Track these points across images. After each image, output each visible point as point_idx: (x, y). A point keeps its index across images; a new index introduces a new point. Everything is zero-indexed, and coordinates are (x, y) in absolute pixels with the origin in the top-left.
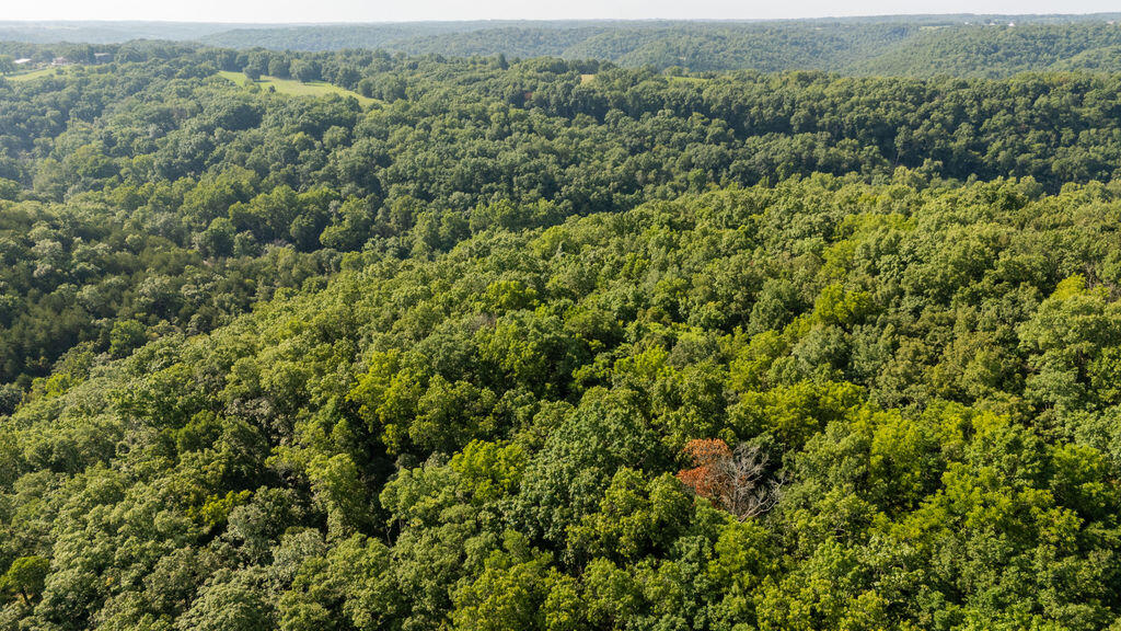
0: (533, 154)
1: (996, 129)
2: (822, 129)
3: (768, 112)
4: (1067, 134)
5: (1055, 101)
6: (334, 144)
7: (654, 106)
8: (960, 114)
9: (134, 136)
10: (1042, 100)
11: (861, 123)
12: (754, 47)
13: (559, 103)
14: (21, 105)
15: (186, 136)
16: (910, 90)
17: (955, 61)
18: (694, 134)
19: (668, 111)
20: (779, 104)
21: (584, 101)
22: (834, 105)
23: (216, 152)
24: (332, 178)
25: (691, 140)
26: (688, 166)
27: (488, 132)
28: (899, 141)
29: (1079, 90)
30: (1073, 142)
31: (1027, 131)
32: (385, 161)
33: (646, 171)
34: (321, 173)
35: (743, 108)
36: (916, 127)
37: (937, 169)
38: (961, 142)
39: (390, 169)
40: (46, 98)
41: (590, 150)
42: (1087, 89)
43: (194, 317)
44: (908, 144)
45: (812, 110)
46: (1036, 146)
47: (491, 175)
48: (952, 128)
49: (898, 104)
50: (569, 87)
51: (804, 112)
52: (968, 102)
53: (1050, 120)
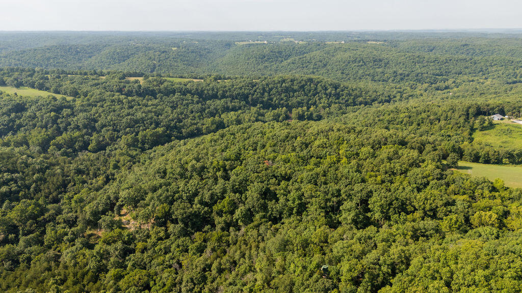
0: (146, 113)
1: (274, 94)
2: (228, 97)
3: (210, 92)
4: (291, 94)
5: (287, 85)
6: (68, 115)
8: (264, 89)
10: (284, 85)
11: (239, 94)
16: (250, 83)
17: (253, 62)
18: (190, 101)
19: (178, 94)
20: (213, 90)
22: (229, 89)
23: (18, 122)
25: (189, 103)
26: (192, 112)
27: (125, 107)
28: (250, 99)
29: (292, 81)
30: (293, 96)
31: (282, 94)
32: (96, 120)
35: (202, 91)
36: (253, 95)
37: (261, 107)
38: (266, 98)
39: (99, 123)
41: (161, 110)
42: (294, 81)
44: (252, 100)
45: (223, 91)
46: (285, 98)
47: (136, 122)
48: (263, 94)
49: (247, 88)
50: (139, 86)
51: (221, 92)
52: (265, 86)
53: (287, 90)
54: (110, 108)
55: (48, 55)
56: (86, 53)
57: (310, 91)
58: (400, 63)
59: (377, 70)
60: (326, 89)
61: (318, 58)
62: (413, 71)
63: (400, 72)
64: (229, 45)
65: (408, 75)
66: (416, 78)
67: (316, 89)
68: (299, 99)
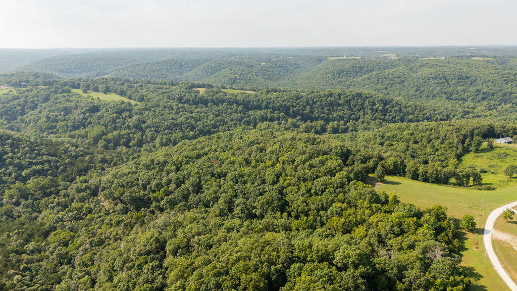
0: (187, 119)
1: (316, 107)
2: (270, 108)
3: (255, 103)
4: (335, 108)
5: (333, 99)
6: (126, 117)
7: (222, 102)
8: (308, 103)
9: (56, 116)
10: (329, 98)
11: (281, 106)
12: (263, 70)
13: (193, 100)
14: (8, 105)
15: (76, 115)
16: (295, 96)
18: (234, 110)
19: (226, 103)
20: (259, 100)
21: (201, 100)
22: (274, 101)
23: (89, 121)
24: (129, 127)
25: (233, 112)
26: (232, 120)
27: (173, 112)
28: (291, 111)
32: (144, 122)
33: (220, 122)
34: (125, 126)
35: (248, 102)
36: (295, 107)
37: (300, 119)
38: (308, 110)
39: (146, 124)
40: (16, 102)
41: (203, 117)
42: (341, 95)
43: (112, 163)
44: (293, 112)
47: (176, 125)
48: (305, 107)
49: (291, 100)
50: (196, 96)
51: (265, 103)
52: (310, 100)
53: (331, 104)
54: (159, 113)
55: (154, 68)
56: (188, 67)
57: (355, 106)
58: (489, 81)
59: (459, 88)
60: (374, 104)
61: (398, 73)
62: (501, 90)
63: (485, 90)
64: (320, 60)
65: (493, 95)
66: (501, 98)
67: (363, 104)
68: (340, 113)
